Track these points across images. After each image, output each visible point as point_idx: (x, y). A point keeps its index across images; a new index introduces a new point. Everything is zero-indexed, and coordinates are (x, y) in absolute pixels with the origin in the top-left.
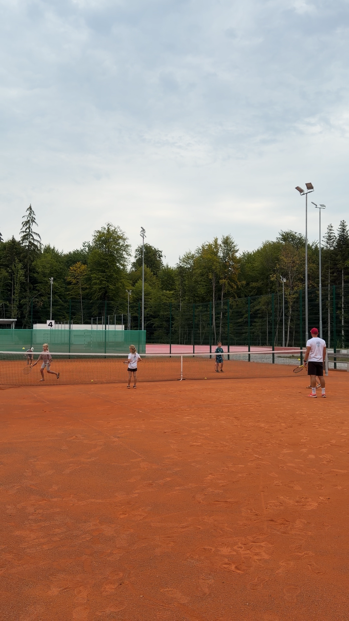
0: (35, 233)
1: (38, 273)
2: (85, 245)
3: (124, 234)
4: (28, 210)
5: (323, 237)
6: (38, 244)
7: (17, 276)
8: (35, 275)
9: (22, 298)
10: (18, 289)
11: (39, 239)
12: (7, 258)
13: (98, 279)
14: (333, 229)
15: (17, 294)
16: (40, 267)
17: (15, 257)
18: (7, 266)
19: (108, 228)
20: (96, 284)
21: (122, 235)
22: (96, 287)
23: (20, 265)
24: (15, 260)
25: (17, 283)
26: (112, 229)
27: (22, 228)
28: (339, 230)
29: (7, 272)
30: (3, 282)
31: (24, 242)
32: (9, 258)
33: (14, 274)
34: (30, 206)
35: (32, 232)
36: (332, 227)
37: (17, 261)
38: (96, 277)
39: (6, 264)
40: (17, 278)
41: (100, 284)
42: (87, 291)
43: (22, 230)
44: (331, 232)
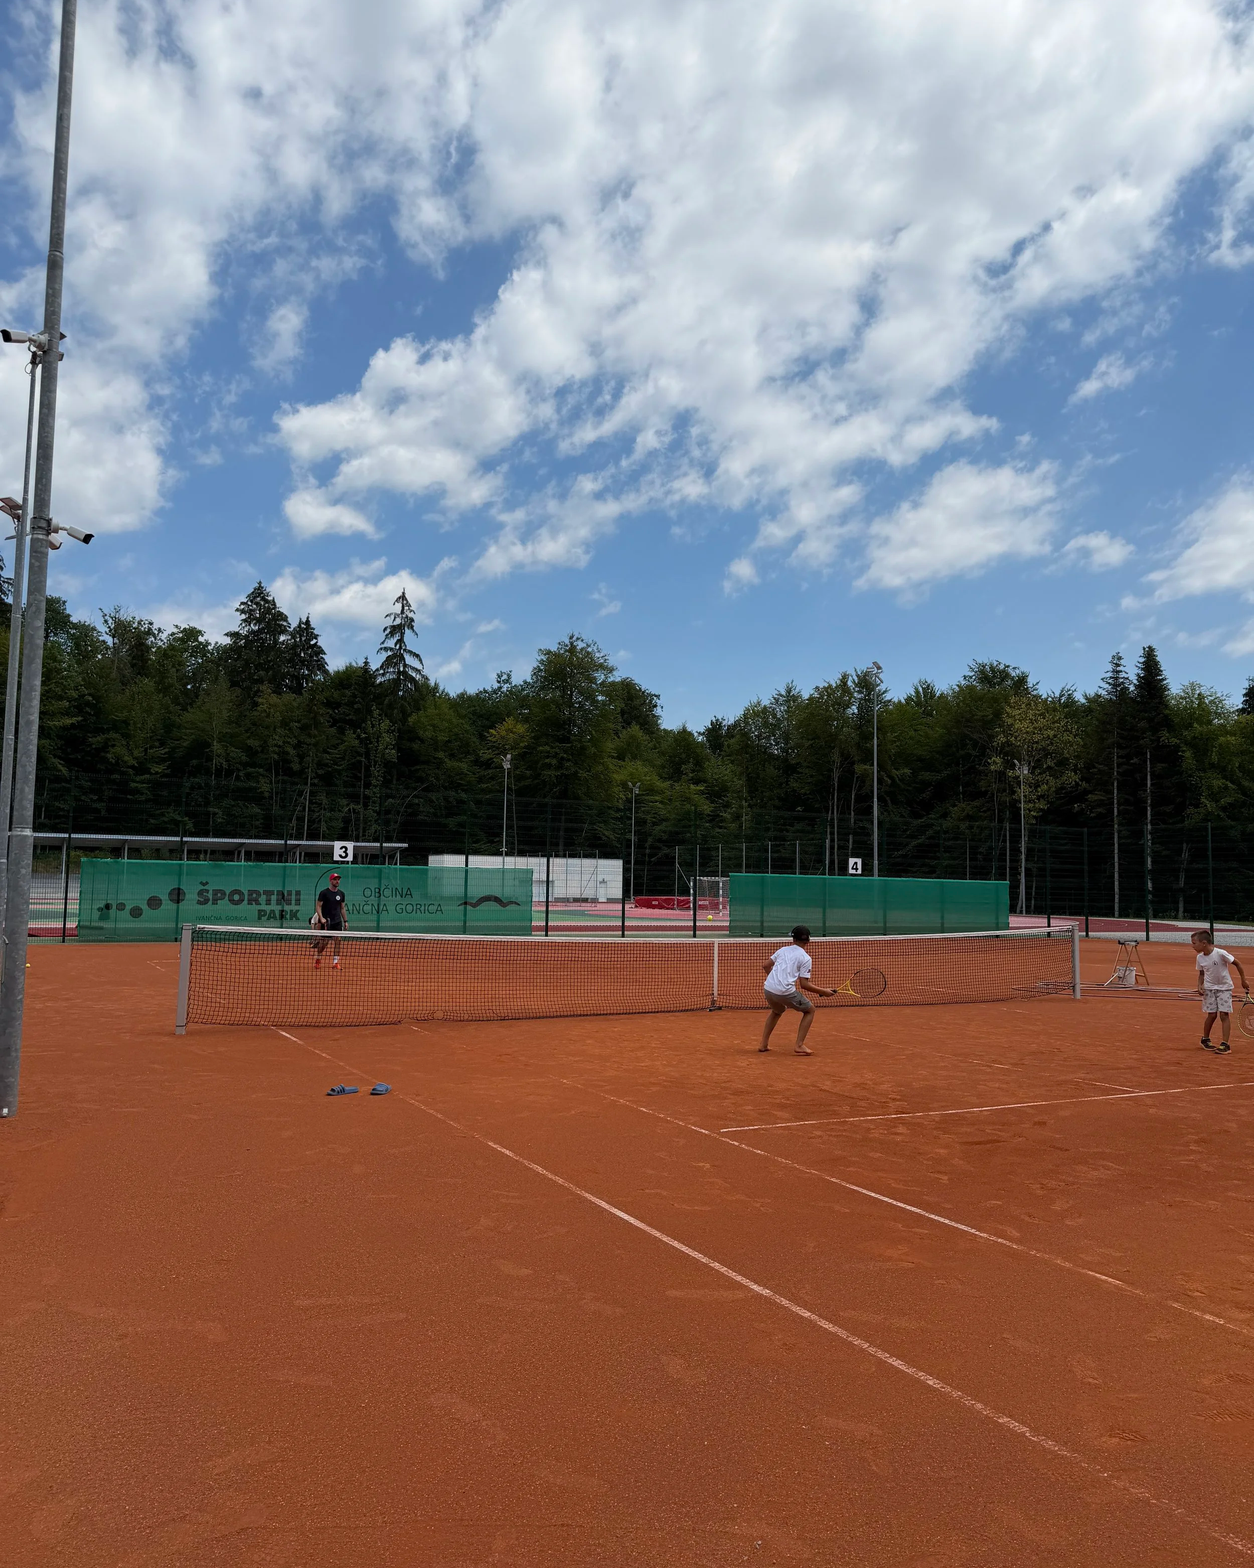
0: (410, 652)
1: (422, 741)
2: (503, 678)
3: (606, 658)
4: (397, 601)
5: (1102, 679)
6: (418, 676)
7: (376, 747)
8: (416, 746)
9: (388, 796)
10: (378, 776)
11: (419, 667)
12: (355, 706)
13: (554, 757)
14: (1122, 662)
15: (376, 786)
16: (428, 727)
17: (373, 705)
18: (355, 725)
19: (572, 644)
20: (549, 766)
21: (602, 661)
22: (549, 773)
23: (385, 724)
24: (370, 712)
25: (376, 762)
26: (580, 645)
27: (384, 641)
28: (1140, 665)
29: (358, 737)
30: (348, 761)
31: (388, 672)
32: (360, 706)
33: (371, 743)
34: (404, 593)
35: (405, 650)
36: (1120, 658)
37: (376, 713)
38: (548, 752)
39: (351, 720)
40: (376, 751)
41: (560, 767)
42: (527, 782)
43: (383, 646)
44: (1118, 669)
